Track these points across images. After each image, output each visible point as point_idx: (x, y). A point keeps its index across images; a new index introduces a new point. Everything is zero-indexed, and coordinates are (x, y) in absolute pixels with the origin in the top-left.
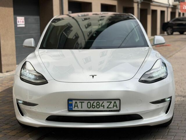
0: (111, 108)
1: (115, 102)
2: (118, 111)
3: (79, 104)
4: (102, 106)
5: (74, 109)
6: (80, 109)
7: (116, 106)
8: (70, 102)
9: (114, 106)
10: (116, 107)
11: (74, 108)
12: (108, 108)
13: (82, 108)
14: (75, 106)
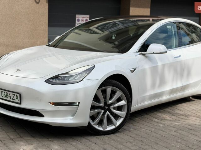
0: (15, 100)
1: (17, 95)
2: (20, 103)
4: (10, 97)
7: (18, 99)
9: (16, 99)
12: (13, 99)
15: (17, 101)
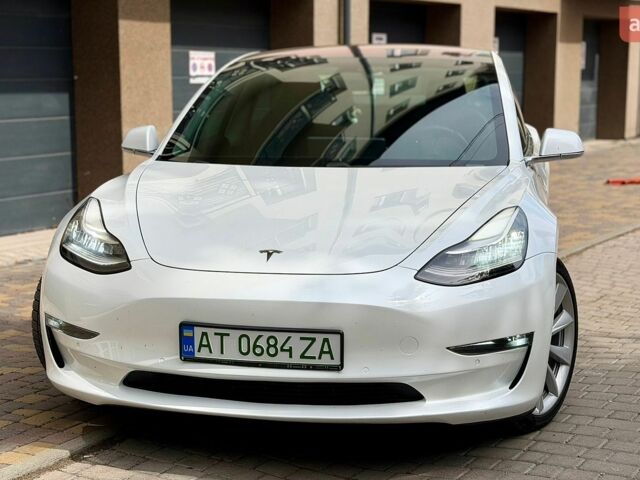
0: (314, 358)
1: (326, 340)
2: (339, 368)
3: (215, 341)
4: (286, 350)
5: (197, 355)
6: (216, 355)
7: (330, 352)
8: (187, 333)
9: (322, 352)
10: (329, 355)
11: (199, 351)
12: (303, 356)
13: (222, 353)
14: (201, 345)
15: (326, 360)
